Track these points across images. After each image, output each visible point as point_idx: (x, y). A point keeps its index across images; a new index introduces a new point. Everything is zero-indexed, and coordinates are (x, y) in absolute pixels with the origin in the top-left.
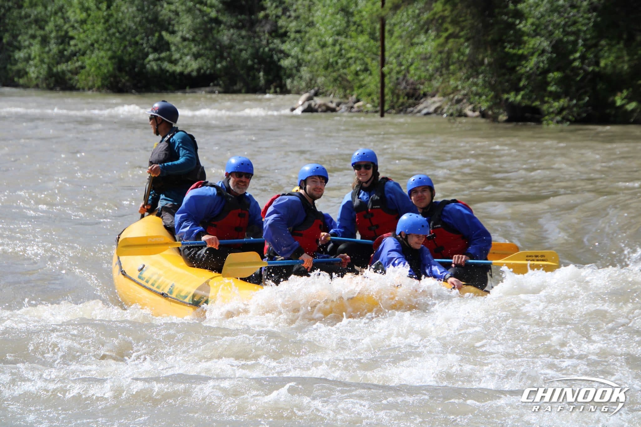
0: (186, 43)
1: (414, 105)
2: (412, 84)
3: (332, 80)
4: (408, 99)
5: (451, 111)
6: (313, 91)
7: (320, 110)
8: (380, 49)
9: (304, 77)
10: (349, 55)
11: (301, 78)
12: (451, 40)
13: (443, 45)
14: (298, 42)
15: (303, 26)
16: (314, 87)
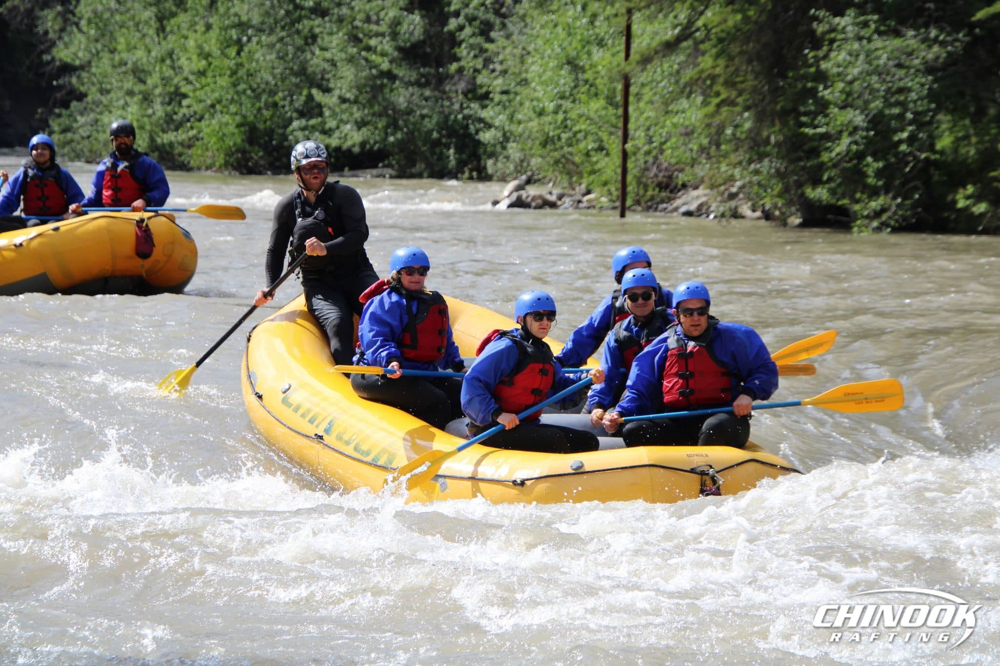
0: (344, 106)
1: (669, 200)
2: (666, 169)
3: (552, 162)
4: (660, 191)
5: (722, 209)
6: (524, 177)
7: (533, 204)
8: (622, 119)
9: (512, 157)
10: (577, 128)
11: (507, 158)
12: (725, 109)
13: (712, 115)
14: (505, 108)
15: (513, 84)
16: (526, 172)
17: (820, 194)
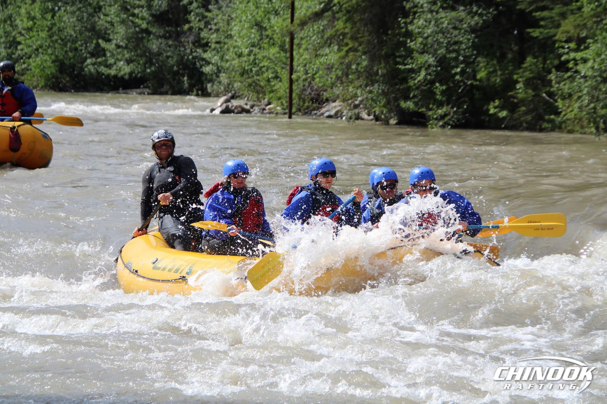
0: (119, 50)
1: (318, 108)
2: (316, 90)
3: (247, 85)
5: (350, 114)
6: (230, 94)
7: (236, 111)
8: (289, 60)
9: (223, 81)
10: (262, 65)
11: (220, 82)
12: (351, 54)
13: (344, 57)
14: (218, 52)
15: (223, 38)
16: (231, 91)
17: (409, 105)
